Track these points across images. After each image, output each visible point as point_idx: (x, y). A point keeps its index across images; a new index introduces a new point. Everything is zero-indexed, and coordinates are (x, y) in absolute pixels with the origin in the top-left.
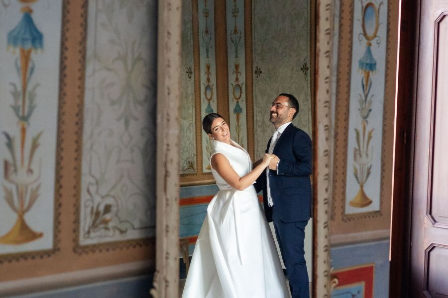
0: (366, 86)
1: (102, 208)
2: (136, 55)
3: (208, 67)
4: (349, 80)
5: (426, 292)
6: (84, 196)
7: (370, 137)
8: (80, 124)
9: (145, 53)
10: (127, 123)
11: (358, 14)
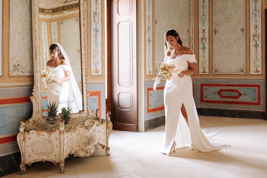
0: (96, 36)
1: (16, 65)
2: (25, 20)
3: (46, 53)
4: (91, 34)
5: (118, 107)
6: (11, 60)
7: (98, 52)
8: (9, 38)
9: (28, 19)
10: (23, 40)
11: (92, 15)
